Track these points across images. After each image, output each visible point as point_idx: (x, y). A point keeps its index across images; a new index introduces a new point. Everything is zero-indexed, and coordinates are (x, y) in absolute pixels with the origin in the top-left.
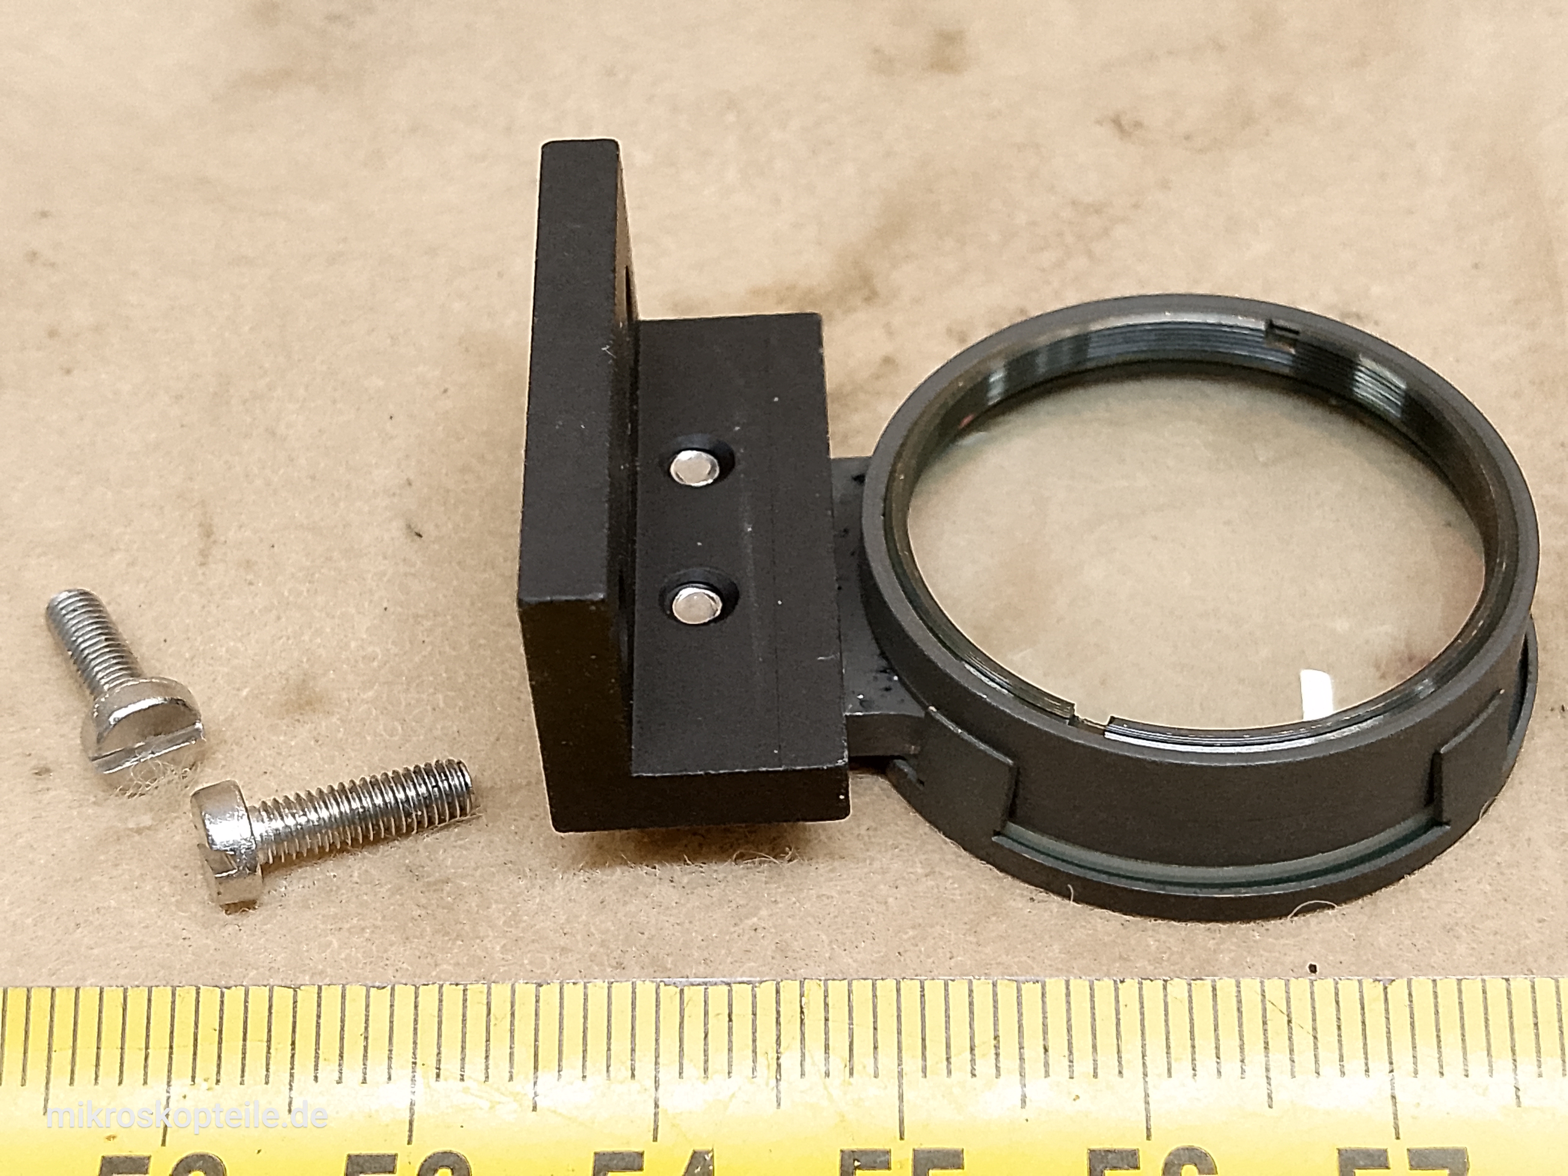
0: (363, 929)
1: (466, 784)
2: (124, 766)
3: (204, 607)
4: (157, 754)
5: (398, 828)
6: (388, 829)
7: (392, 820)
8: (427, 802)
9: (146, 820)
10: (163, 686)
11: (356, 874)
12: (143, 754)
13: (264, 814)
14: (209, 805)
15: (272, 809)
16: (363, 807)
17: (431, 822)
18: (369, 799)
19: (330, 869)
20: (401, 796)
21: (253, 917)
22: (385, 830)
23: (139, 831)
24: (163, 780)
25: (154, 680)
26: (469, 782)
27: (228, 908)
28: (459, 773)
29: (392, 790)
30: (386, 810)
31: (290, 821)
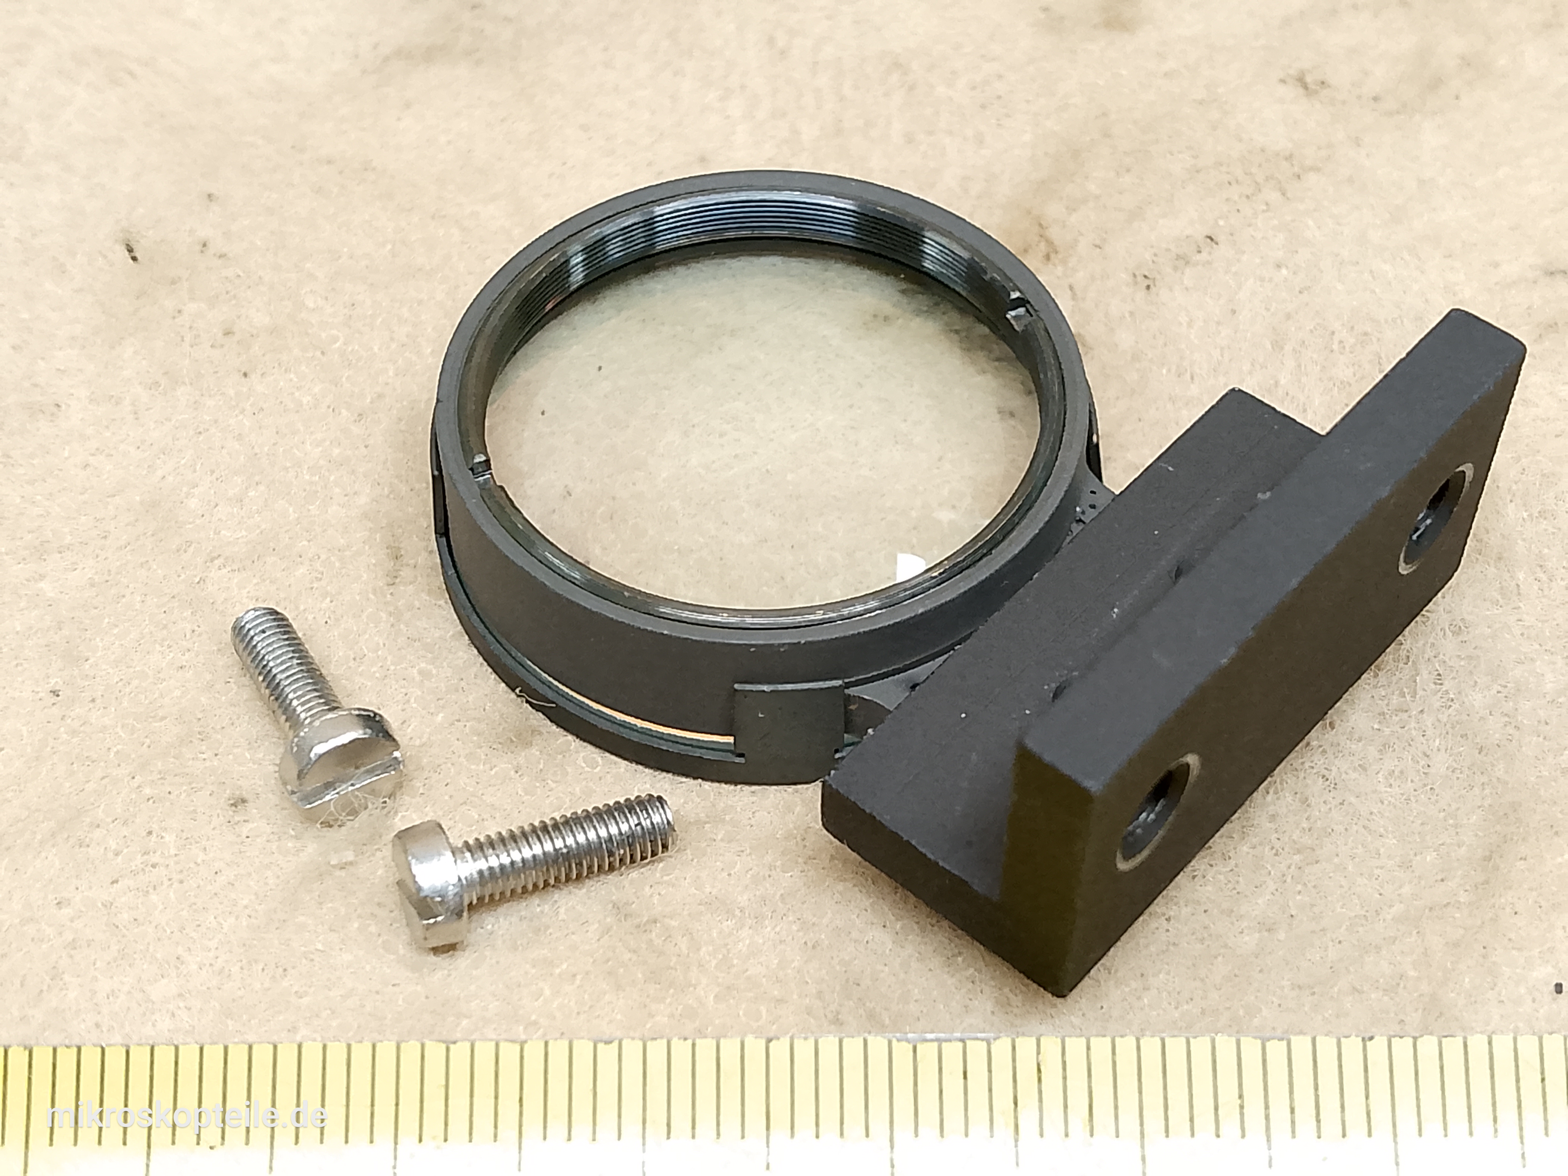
0: (574, 976)
1: (668, 822)
2: (324, 800)
4: (358, 786)
5: (601, 865)
6: (590, 868)
7: (596, 860)
8: (629, 840)
9: (350, 856)
10: (363, 718)
11: (562, 911)
12: (344, 786)
13: (468, 855)
14: (413, 847)
15: (477, 848)
16: (566, 846)
17: (633, 861)
18: (572, 838)
19: (536, 906)
20: (603, 833)
21: (462, 961)
22: (588, 868)
23: (343, 865)
24: (364, 815)
25: (353, 712)
26: (671, 819)
27: (436, 950)
28: (661, 811)
29: (595, 827)
30: (589, 850)
31: (494, 862)
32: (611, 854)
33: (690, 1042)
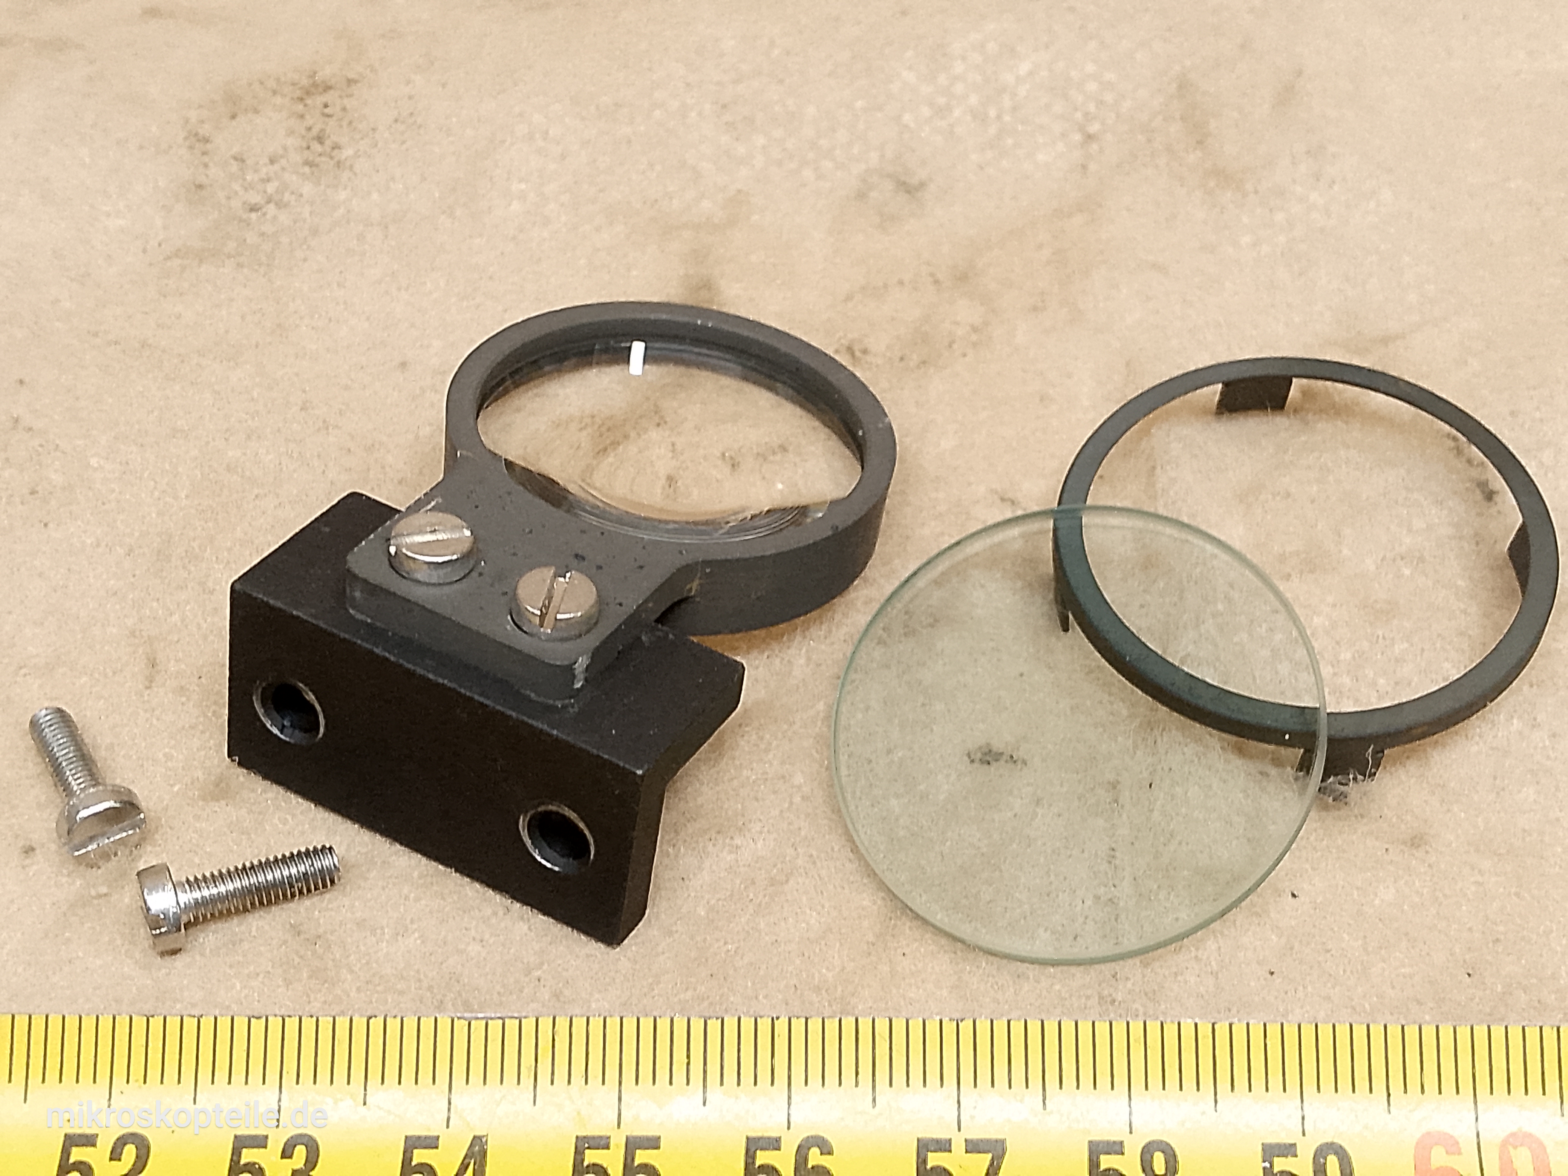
1: (334, 865)
2: (88, 849)
3: (147, 720)
4: (112, 839)
5: (285, 895)
6: (277, 897)
7: (280, 890)
8: (305, 877)
9: (104, 890)
10: (117, 792)
11: (254, 929)
12: (102, 839)
13: (187, 886)
14: (148, 882)
15: (194, 883)
16: (259, 882)
17: (309, 891)
18: (263, 876)
19: (235, 926)
20: (286, 873)
21: (179, 961)
22: (275, 897)
23: (99, 896)
24: (115, 860)
25: (111, 787)
26: (336, 863)
27: (162, 954)
28: (329, 855)
29: (280, 868)
30: (274, 885)
31: (206, 893)
32: (291, 886)
33: (314, 1019)
